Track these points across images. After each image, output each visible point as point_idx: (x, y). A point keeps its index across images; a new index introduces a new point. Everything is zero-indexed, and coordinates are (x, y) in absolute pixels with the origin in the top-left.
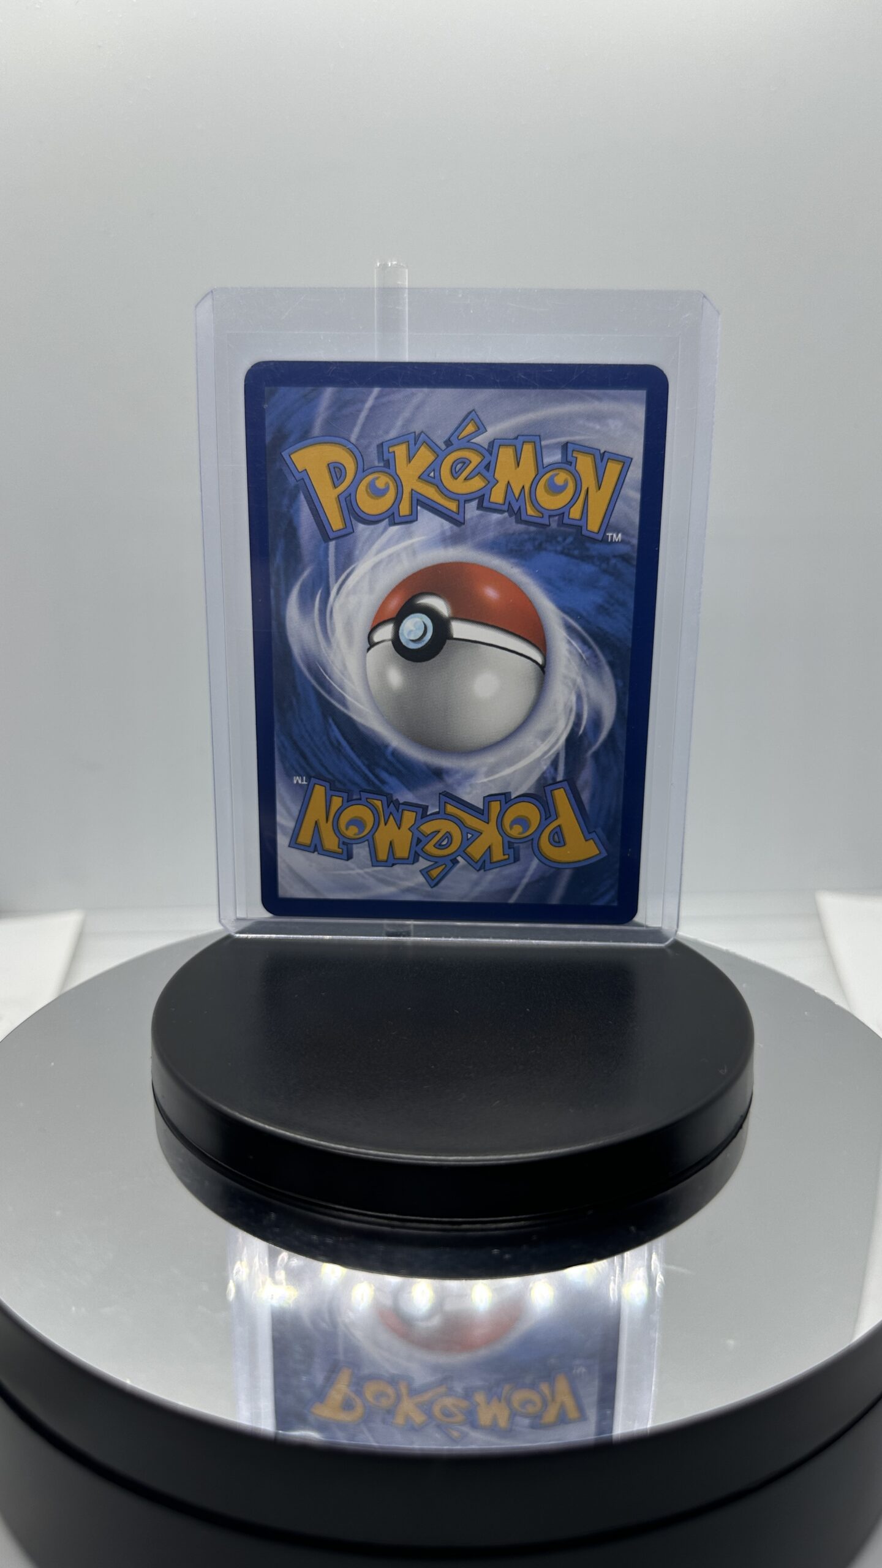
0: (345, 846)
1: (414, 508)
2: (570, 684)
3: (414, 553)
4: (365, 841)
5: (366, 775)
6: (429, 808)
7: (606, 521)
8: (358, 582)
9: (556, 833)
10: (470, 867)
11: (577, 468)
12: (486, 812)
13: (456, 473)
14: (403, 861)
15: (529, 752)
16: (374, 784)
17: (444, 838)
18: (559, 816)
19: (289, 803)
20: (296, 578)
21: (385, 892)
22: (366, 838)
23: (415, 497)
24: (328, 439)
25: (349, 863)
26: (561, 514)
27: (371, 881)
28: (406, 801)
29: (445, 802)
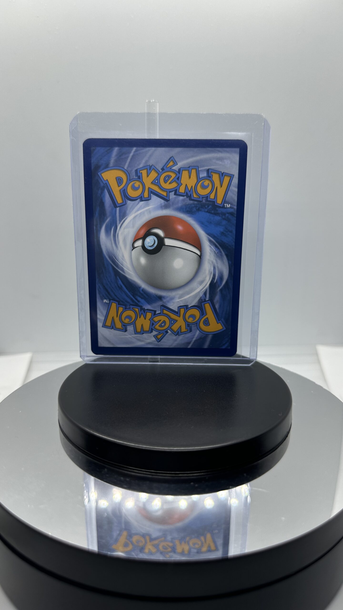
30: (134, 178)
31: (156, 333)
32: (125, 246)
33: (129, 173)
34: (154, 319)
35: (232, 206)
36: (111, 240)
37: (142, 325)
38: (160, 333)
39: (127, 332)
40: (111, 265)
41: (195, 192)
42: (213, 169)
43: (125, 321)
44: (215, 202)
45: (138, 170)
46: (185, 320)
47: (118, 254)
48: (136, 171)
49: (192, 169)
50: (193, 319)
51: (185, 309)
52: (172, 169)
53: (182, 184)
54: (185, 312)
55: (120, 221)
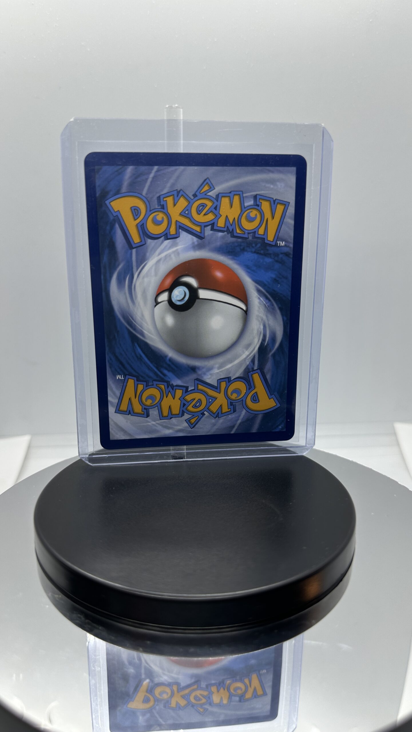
2: (260, 320)
3: (178, 254)
4: (156, 407)
5: (156, 372)
6: (189, 387)
7: (277, 235)
8: (149, 271)
9: (255, 396)
11: (262, 208)
13: (199, 211)
14: (176, 416)
15: (241, 355)
18: (256, 387)
19: (114, 389)
20: (115, 269)
21: (167, 432)
22: (155, 406)
23: (178, 224)
24: (131, 194)
25: (148, 419)
26: (254, 232)
27: (159, 428)
28: (177, 384)
29: (198, 384)
33: (148, 200)
34: (186, 397)
36: (125, 293)
37: (170, 407)
38: (194, 417)
39: (149, 417)
40: (126, 328)
42: (260, 195)
44: (264, 238)
48: (159, 198)
49: (234, 195)
52: (207, 195)
53: (221, 216)
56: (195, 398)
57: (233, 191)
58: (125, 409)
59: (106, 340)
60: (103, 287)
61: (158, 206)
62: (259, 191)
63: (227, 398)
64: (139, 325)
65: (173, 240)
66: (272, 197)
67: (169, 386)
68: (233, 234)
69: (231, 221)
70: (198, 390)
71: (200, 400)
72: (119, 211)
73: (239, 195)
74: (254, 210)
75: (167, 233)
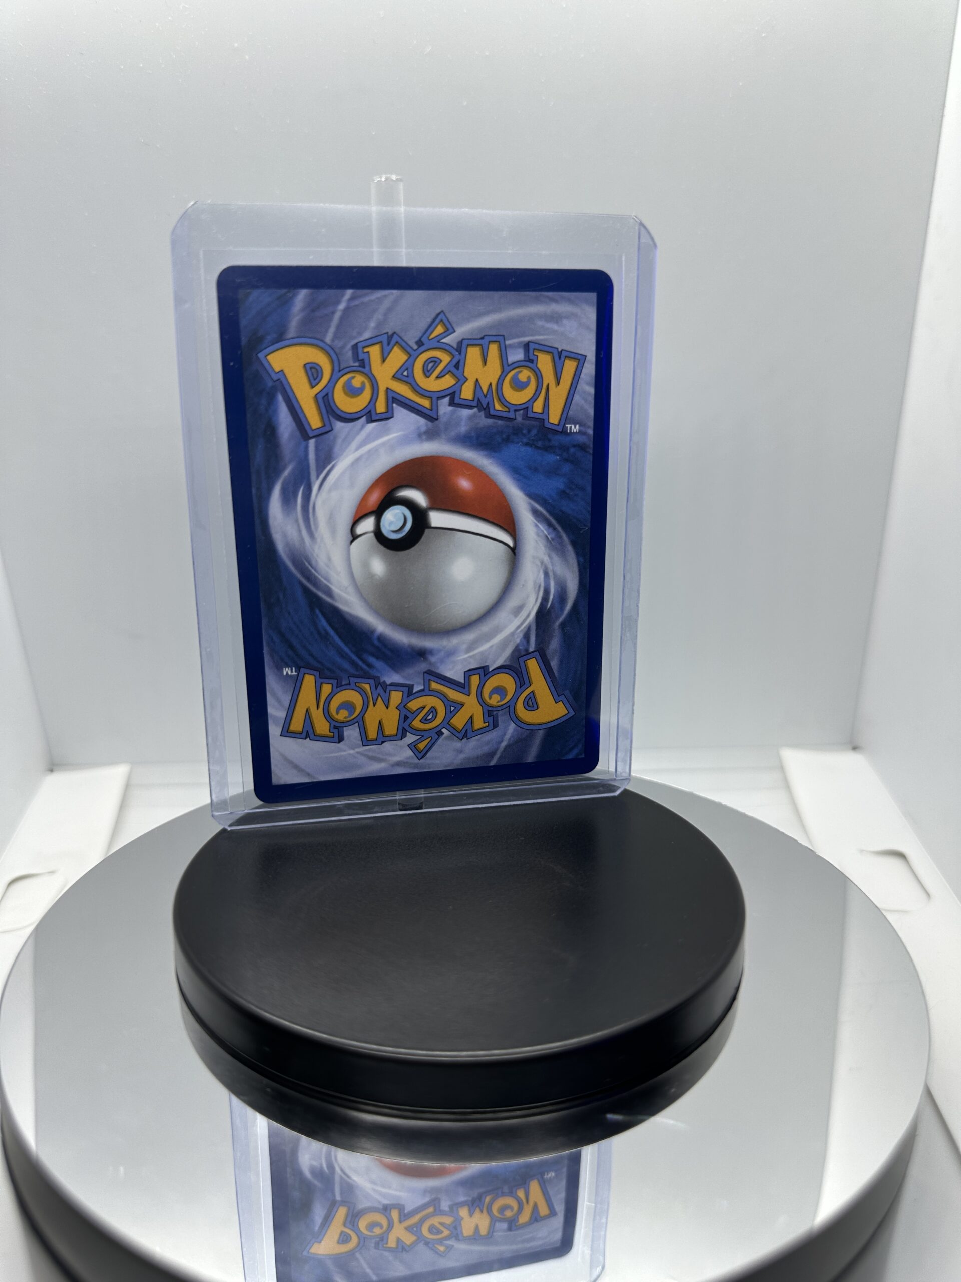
0: (337, 730)
1: (390, 406)
4: (356, 723)
8: (339, 479)
9: (530, 698)
10: (455, 737)
12: (467, 684)
13: (428, 371)
16: (362, 669)
17: (430, 712)
22: (355, 720)
23: (391, 394)
25: (341, 745)
26: (526, 408)
27: (363, 759)
29: (429, 680)
30: (349, 365)
31: (414, 738)
32: (333, 531)
33: (335, 352)
34: (408, 705)
35: (583, 429)
36: (297, 521)
37: (380, 723)
38: (423, 739)
39: (344, 742)
41: (499, 399)
43: (339, 715)
44: (543, 419)
45: (359, 344)
46: (482, 703)
47: (317, 556)
48: (355, 347)
50: (500, 699)
51: (482, 674)
54: (482, 684)
55: (319, 471)
56: (426, 705)
57: (486, 335)
58: (300, 729)
59: (262, 605)
60: (256, 511)
61: (355, 362)
62: (532, 335)
63: (483, 705)
64: (322, 577)
65: (383, 422)
66: (556, 346)
67: (378, 685)
68: (489, 411)
69: (485, 391)
70: (430, 690)
71: (433, 707)
72: (282, 370)
73: (499, 341)
74: (526, 369)
75: (370, 411)
